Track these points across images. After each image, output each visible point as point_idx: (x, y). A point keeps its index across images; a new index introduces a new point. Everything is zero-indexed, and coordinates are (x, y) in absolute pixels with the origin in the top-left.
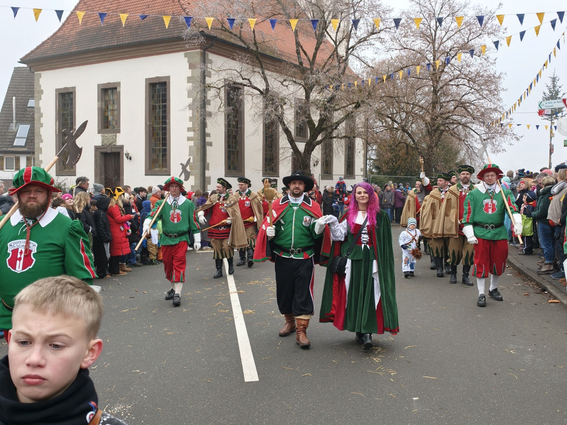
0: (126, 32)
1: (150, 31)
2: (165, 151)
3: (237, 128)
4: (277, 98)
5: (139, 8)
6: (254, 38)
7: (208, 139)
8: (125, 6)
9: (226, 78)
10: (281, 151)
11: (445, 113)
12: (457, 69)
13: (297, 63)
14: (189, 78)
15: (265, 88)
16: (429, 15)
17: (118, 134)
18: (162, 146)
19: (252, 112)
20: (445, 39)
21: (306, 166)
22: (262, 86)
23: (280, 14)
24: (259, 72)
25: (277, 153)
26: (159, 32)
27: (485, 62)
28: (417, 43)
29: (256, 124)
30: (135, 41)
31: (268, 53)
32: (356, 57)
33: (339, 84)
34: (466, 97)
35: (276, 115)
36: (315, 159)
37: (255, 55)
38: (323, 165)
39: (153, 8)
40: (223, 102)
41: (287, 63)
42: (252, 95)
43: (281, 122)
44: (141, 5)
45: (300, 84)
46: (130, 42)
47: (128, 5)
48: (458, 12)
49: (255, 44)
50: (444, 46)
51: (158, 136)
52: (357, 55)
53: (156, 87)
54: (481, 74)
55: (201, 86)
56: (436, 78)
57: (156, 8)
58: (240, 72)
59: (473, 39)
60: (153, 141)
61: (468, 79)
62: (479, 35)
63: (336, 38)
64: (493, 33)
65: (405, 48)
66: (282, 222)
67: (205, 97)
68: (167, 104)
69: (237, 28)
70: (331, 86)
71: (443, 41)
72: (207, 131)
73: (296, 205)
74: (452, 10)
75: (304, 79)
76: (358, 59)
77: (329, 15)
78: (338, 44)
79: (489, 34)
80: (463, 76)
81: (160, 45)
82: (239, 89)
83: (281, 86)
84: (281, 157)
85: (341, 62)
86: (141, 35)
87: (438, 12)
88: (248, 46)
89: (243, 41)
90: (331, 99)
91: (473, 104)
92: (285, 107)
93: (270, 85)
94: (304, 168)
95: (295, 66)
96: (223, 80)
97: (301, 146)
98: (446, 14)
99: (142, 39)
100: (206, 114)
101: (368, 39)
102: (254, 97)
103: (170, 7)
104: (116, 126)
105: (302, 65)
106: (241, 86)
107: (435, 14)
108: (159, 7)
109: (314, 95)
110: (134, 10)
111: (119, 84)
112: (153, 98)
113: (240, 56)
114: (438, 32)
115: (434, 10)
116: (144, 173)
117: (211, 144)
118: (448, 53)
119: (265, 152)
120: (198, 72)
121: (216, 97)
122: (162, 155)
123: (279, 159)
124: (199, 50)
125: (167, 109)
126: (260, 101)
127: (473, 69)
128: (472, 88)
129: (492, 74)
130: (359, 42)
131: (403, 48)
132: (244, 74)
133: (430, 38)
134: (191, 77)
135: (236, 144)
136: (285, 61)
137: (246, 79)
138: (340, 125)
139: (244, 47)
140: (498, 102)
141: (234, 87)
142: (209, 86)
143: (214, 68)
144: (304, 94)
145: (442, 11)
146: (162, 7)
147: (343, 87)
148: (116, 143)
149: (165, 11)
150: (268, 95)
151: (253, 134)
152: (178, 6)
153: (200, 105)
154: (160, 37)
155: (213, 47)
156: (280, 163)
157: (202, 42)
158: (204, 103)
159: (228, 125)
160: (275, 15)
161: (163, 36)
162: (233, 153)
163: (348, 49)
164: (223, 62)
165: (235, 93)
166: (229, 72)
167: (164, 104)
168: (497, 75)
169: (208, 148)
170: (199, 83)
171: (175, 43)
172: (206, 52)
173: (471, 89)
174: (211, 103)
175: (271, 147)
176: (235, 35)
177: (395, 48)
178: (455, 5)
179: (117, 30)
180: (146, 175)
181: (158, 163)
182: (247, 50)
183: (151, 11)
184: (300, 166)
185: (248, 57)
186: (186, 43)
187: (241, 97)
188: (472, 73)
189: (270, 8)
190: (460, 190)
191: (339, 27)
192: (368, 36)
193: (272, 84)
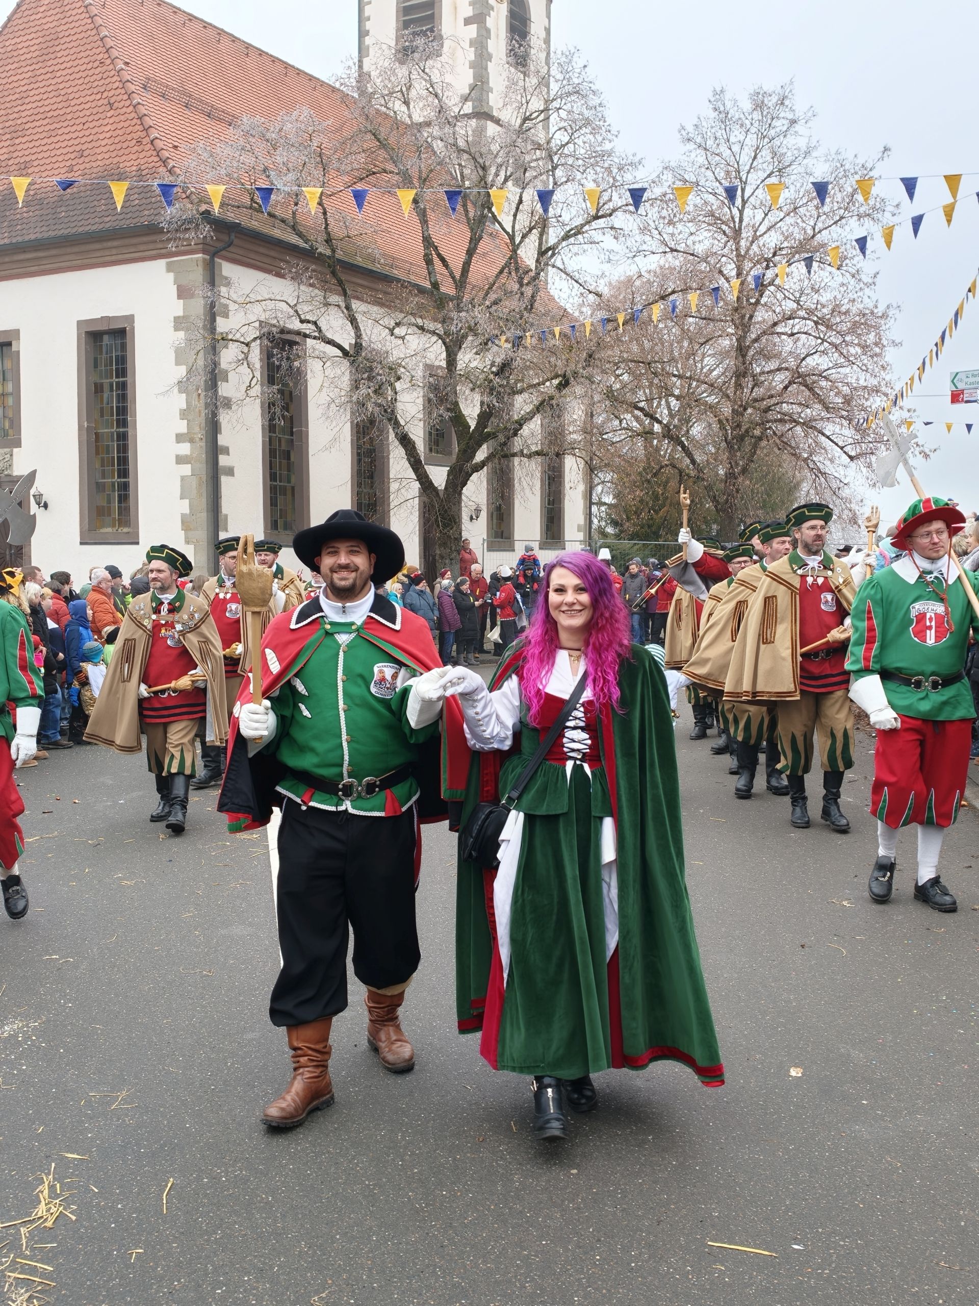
0: (31, 213)
1: (87, 211)
2: (125, 487)
3: (292, 434)
4: (379, 366)
5: (60, 159)
6: (326, 228)
7: (223, 460)
8: (26, 153)
9: (262, 318)
10: (394, 486)
11: (763, 399)
12: (791, 297)
13: (427, 285)
14: (177, 320)
15: (353, 342)
16: (728, 173)
17: (15, 450)
18: (119, 477)
19: (323, 398)
20: (762, 229)
21: (450, 520)
22: (347, 339)
23: (385, 171)
24: (338, 306)
25: (386, 492)
26: (107, 213)
27: (852, 281)
28: (701, 238)
29: (334, 423)
30: (52, 234)
31: (359, 261)
32: (561, 270)
33: (519, 333)
34: (811, 362)
35: (380, 405)
36: (471, 503)
37: (329, 266)
38: (490, 516)
39: (93, 159)
40: (258, 374)
41: (402, 285)
42: (322, 358)
43: (390, 420)
44: (65, 151)
45: (434, 333)
46: (39, 236)
47: (35, 150)
48: (793, 167)
49: (328, 241)
50: (761, 245)
51: (108, 453)
52: (562, 267)
53: (101, 341)
54: (843, 309)
55: (205, 338)
56: (743, 317)
57: (100, 157)
58: (295, 305)
59: (826, 228)
60: (98, 465)
61: (815, 319)
62: (839, 220)
63: (513, 227)
64: (869, 215)
65: (672, 250)
66: (301, 688)
67: (216, 364)
68: (129, 379)
69: (285, 205)
70: (503, 338)
71: (758, 234)
72: (222, 440)
73: (345, 629)
74: (779, 162)
75: (443, 322)
76: (564, 276)
77: (497, 175)
78: (518, 240)
79: (860, 216)
80: (802, 313)
81: (110, 244)
82: (292, 343)
83: (389, 337)
84: (394, 501)
85: (525, 281)
86: (66, 220)
87: (748, 167)
88: (311, 246)
89: (300, 235)
90: (504, 368)
91: (825, 377)
92: (398, 385)
93: (364, 336)
94: (445, 526)
95: (421, 290)
96: (257, 324)
97: (439, 476)
98: (764, 170)
99: (69, 230)
100: (218, 403)
101: (586, 228)
102: (328, 364)
103: (131, 156)
104: (11, 432)
105: (438, 289)
106: (297, 338)
107: (739, 173)
108: (107, 156)
109: (467, 359)
110: (48, 161)
111: (16, 333)
112: (96, 366)
113: (294, 270)
114: (748, 212)
115: (738, 163)
116: (79, 540)
117: (230, 472)
118: (768, 260)
119: (356, 489)
120: (198, 306)
121: (239, 362)
122: (120, 496)
123: (389, 505)
124: (200, 255)
125: (129, 392)
126: (342, 373)
127: (825, 297)
128: (823, 340)
129: (868, 308)
130: (566, 237)
131: (668, 250)
132: (303, 309)
133: (729, 227)
134: (183, 317)
135: (289, 470)
136: (398, 280)
137: (308, 322)
138: (524, 427)
139: (304, 249)
140: (882, 372)
141: (282, 339)
142: (223, 339)
143: (234, 296)
144: (444, 355)
145: (755, 163)
146: (114, 154)
147: (529, 340)
148: (12, 470)
149: (121, 166)
150: (360, 359)
151: (328, 448)
152: (151, 152)
153: (206, 381)
154: (108, 225)
155: (232, 249)
156: (392, 513)
157: (205, 237)
158: (214, 377)
159: (271, 428)
160: (374, 173)
161: (115, 224)
162: (283, 491)
163: (542, 253)
164: (256, 283)
165: (284, 354)
166: (271, 305)
167: (121, 379)
168: (879, 311)
169: (224, 480)
170: (202, 332)
171: (145, 239)
172: (217, 260)
173: (822, 343)
174: (231, 375)
175: (371, 477)
176: (283, 221)
177: (651, 249)
178: (785, 150)
179: (9, 207)
180: (81, 543)
181: (109, 515)
182: (309, 255)
183: (88, 166)
184: (436, 520)
185: (313, 271)
186: (169, 240)
187: (296, 364)
188: (823, 306)
189: (362, 158)
190: (800, 572)
191: (520, 201)
192: (588, 222)
193: (369, 333)
